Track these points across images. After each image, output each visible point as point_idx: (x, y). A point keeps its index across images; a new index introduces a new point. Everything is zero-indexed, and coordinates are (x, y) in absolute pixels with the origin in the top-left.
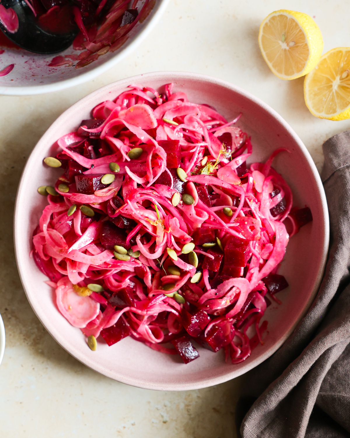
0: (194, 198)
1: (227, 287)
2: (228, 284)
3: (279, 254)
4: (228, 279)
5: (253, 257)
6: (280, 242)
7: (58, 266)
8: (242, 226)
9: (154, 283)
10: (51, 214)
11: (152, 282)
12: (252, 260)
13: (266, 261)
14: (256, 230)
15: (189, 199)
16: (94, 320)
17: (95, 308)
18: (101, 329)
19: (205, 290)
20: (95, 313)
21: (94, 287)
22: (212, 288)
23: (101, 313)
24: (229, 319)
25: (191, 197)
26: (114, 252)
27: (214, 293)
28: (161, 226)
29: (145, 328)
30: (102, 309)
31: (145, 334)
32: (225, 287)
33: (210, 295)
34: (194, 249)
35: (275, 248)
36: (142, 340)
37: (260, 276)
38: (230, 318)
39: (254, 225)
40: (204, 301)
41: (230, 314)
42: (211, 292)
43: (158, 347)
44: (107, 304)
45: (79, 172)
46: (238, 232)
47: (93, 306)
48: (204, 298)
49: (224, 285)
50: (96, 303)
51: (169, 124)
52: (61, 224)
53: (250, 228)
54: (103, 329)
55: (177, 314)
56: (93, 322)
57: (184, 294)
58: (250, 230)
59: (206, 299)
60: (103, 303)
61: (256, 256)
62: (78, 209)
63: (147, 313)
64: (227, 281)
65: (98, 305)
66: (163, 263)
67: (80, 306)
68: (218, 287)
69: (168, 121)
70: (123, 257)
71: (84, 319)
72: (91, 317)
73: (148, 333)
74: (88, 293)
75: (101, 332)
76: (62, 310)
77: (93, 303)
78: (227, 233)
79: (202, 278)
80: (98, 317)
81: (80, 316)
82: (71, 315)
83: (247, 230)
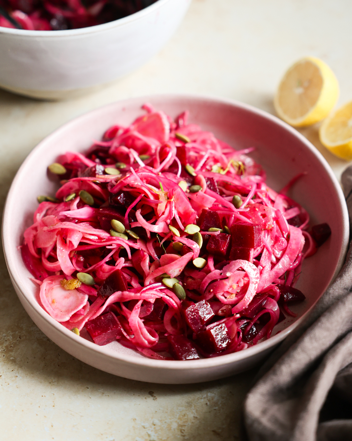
0: (202, 186)
2: (235, 265)
3: (293, 252)
4: (235, 260)
6: (295, 239)
7: (46, 261)
8: (252, 213)
9: (153, 267)
11: (150, 267)
13: (278, 260)
14: (268, 217)
15: (196, 187)
16: (80, 310)
17: (83, 299)
18: (86, 320)
20: (82, 302)
21: (84, 277)
23: (88, 303)
24: (235, 314)
25: (199, 186)
26: (110, 231)
27: (218, 274)
28: (164, 196)
30: (91, 300)
32: (231, 268)
33: (214, 275)
34: (200, 232)
35: (289, 245)
38: (237, 314)
39: (265, 212)
41: (237, 308)
42: (216, 272)
44: (96, 295)
46: (249, 218)
47: (80, 298)
49: (231, 266)
50: (84, 295)
53: (262, 215)
54: (88, 321)
55: (176, 306)
56: (78, 313)
57: (185, 284)
58: (261, 217)
59: (209, 281)
60: (91, 294)
61: (268, 249)
65: (87, 297)
66: (163, 243)
67: (66, 300)
68: (223, 269)
70: (120, 236)
71: (68, 311)
72: (77, 307)
74: (77, 284)
75: (86, 324)
76: (45, 302)
77: (80, 295)
78: (237, 219)
79: (206, 264)
80: (84, 308)
81: (64, 309)
82: (53, 309)
83: (258, 217)
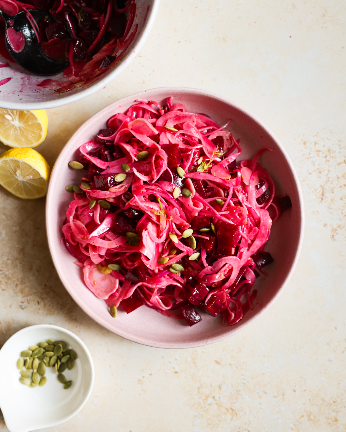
0: (191, 191)
1: (221, 264)
2: (221, 262)
4: (222, 257)
5: (243, 239)
6: (264, 225)
7: (83, 250)
8: (231, 214)
10: (76, 207)
12: (242, 241)
13: (253, 241)
14: (243, 216)
15: (187, 192)
16: (115, 293)
17: (115, 283)
18: (121, 300)
19: (203, 267)
20: (115, 287)
21: (113, 267)
22: (209, 265)
23: (120, 287)
24: (224, 290)
25: (189, 190)
26: (126, 238)
27: (210, 270)
28: (164, 215)
29: (156, 298)
30: (121, 284)
31: (156, 303)
33: (207, 271)
34: (193, 234)
35: (260, 231)
36: (155, 307)
37: (250, 253)
38: (226, 289)
39: (241, 212)
40: (203, 276)
41: (226, 286)
42: (208, 268)
43: (167, 313)
44: (124, 280)
45: (97, 173)
46: (229, 219)
47: (113, 281)
48: (203, 273)
49: (218, 263)
50: (115, 279)
51: (170, 131)
52: (84, 215)
53: (238, 215)
54: (122, 300)
55: (181, 287)
56: (114, 294)
57: (186, 270)
58: (238, 217)
59: (204, 275)
60: (121, 279)
61: (245, 238)
62: (97, 203)
63: (156, 287)
64: (220, 259)
65: (117, 281)
67: (103, 282)
68: (213, 264)
69: (169, 128)
71: (106, 292)
72: (112, 290)
73: (159, 303)
74: (108, 272)
75: (121, 303)
76: (89, 285)
77: (113, 279)
78: (220, 219)
79: (200, 257)
80: (117, 291)
81: (103, 290)
82: (96, 289)
83: (236, 217)
